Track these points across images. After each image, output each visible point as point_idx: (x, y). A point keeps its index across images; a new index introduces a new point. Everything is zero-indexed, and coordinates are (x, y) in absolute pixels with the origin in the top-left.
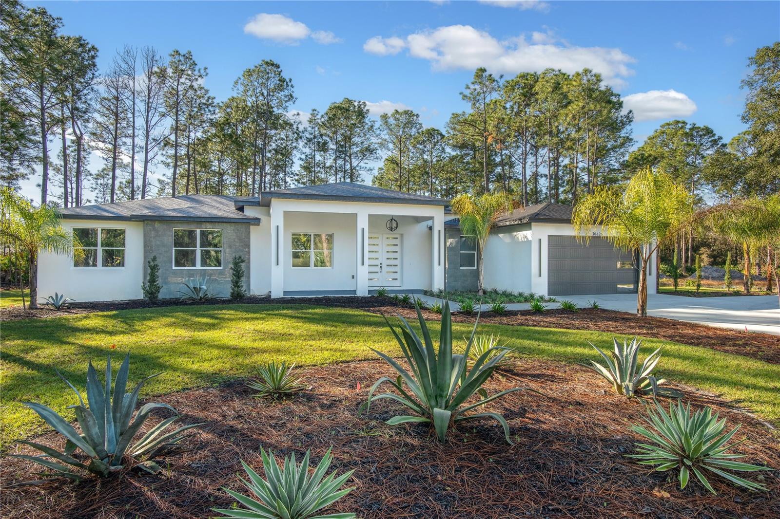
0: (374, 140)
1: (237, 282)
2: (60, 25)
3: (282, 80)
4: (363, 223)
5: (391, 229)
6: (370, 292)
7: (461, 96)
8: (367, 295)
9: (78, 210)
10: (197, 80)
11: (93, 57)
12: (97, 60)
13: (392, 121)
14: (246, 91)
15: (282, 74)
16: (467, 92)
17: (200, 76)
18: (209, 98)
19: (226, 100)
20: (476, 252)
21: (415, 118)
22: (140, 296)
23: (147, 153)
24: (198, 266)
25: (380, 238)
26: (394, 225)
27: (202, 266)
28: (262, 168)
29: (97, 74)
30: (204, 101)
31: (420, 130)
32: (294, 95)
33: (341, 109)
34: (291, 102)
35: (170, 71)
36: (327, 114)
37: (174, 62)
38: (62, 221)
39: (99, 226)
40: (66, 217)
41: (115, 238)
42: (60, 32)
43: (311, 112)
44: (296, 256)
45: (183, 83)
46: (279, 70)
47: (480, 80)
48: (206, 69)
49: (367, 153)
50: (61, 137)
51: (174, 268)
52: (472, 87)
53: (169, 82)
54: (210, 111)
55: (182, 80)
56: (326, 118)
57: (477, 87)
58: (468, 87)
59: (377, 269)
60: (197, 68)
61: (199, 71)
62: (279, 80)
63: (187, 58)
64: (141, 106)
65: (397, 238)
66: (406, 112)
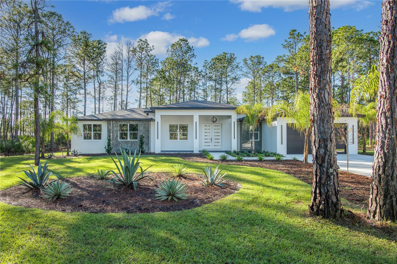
0: (239, 73)
1: (141, 146)
2: (91, 37)
3: (189, 48)
4: (196, 119)
5: (213, 122)
6: (199, 151)
7: (283, 46)
8: (198, 153)
9: (85, 117)
10: (149, 52)
11: (105, 48)
12: (106, 49)
13: (249, 62)
14: (172, 55)
15: (189, 44)
16: (285, 43)
17: (151, 50)
18: (156, 59)
19: (164, 59)
20: (259, 132)
21: (262, 59)
22: (104, 151)
23: (128, 88)
24: (129, 140)
25: (211, 126)
26: (215, 120)
27: (130, 139)
28: (184, 91)
29: (105, 55)
30: (154, 61)
31: (266, 66)
32: (195, 54)
33: (218, 59)
34: (194, 58)
35: (138, 49)
36: (210, 62)
37: (140, 45)
38: (79, 122)
39: (92, 123)
40: (80, 120)
41: (97, 128)
42: (91, 40)
43: (204, 62)
44: (171, 135)
45: (144, 54)
46: (187, 42)
47: (293, 36)
48: (153, 46)
49: (234, 80)
50: (93, 83)
51: (119, 140)
52: (289, 40)
53: (138, 54)
54: (156, 66)
55: (143, 53)
56: (211, 65)
57: (291, 40)
58: (286, 41)
59: (210, 141)
60: (149, 46)
61: (150, 48)
62: (187, 48)
63: (145, 42)
64: (125, 67)
65: (219, 126)
66: (257, 57)
